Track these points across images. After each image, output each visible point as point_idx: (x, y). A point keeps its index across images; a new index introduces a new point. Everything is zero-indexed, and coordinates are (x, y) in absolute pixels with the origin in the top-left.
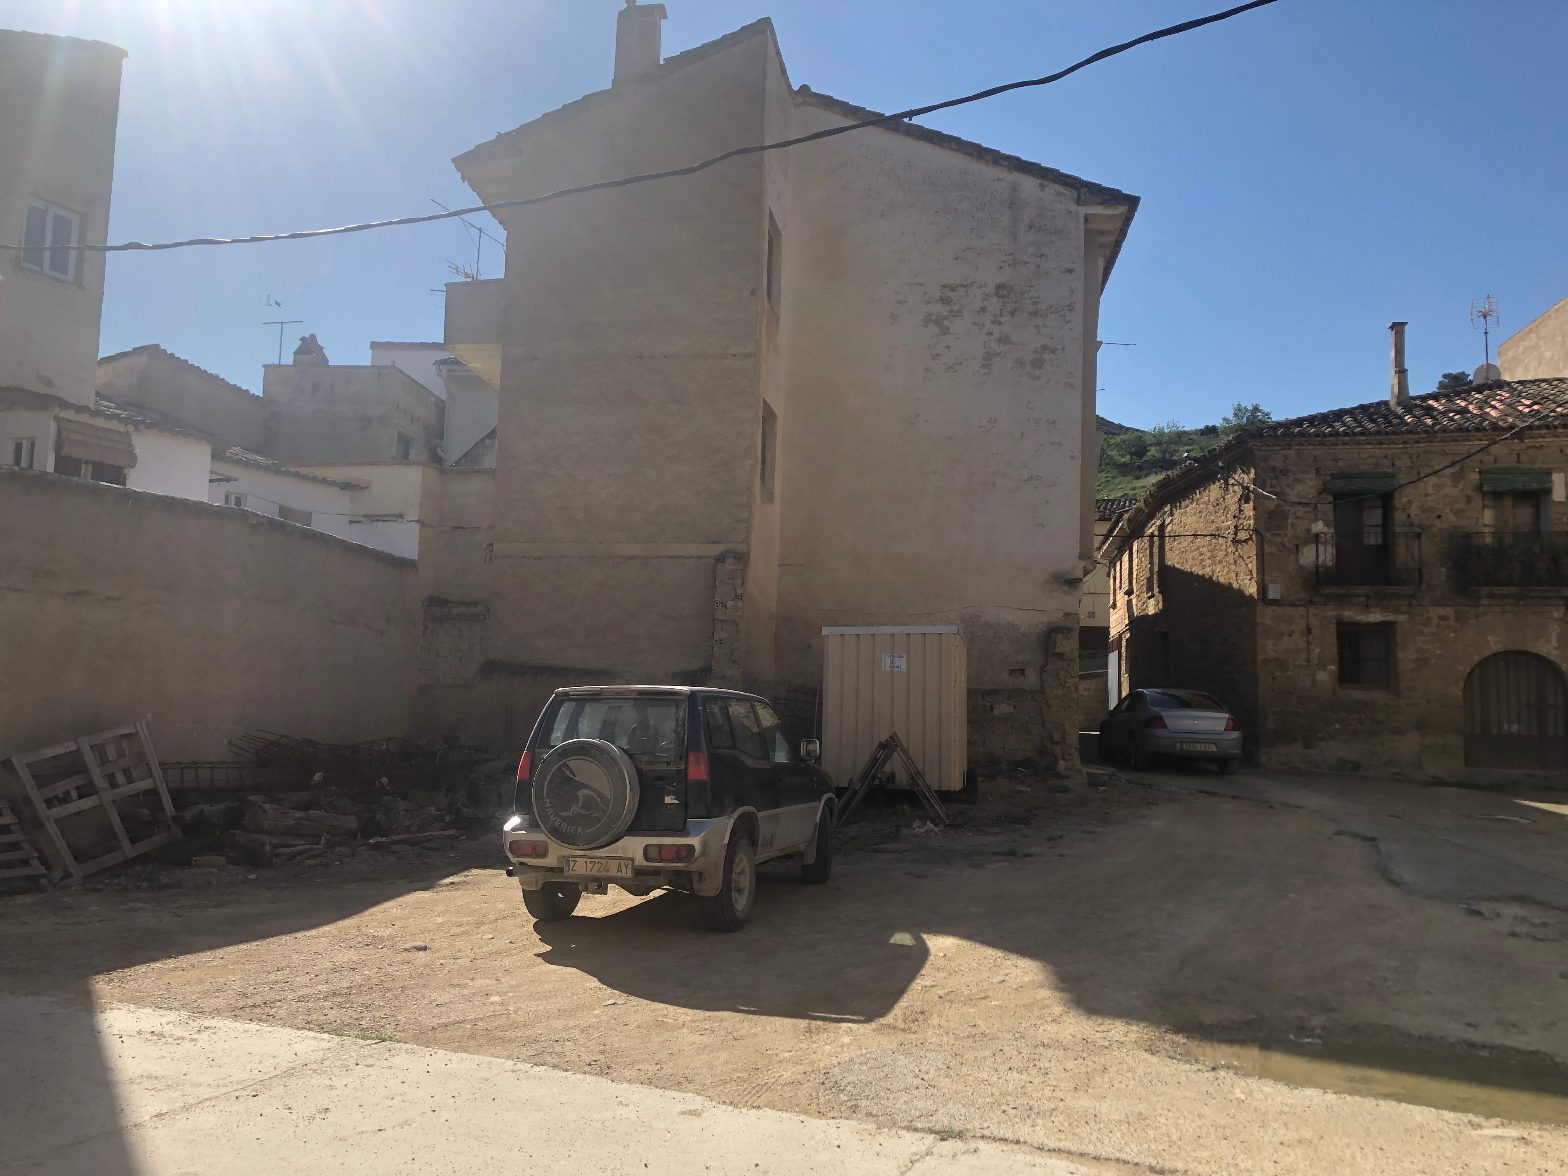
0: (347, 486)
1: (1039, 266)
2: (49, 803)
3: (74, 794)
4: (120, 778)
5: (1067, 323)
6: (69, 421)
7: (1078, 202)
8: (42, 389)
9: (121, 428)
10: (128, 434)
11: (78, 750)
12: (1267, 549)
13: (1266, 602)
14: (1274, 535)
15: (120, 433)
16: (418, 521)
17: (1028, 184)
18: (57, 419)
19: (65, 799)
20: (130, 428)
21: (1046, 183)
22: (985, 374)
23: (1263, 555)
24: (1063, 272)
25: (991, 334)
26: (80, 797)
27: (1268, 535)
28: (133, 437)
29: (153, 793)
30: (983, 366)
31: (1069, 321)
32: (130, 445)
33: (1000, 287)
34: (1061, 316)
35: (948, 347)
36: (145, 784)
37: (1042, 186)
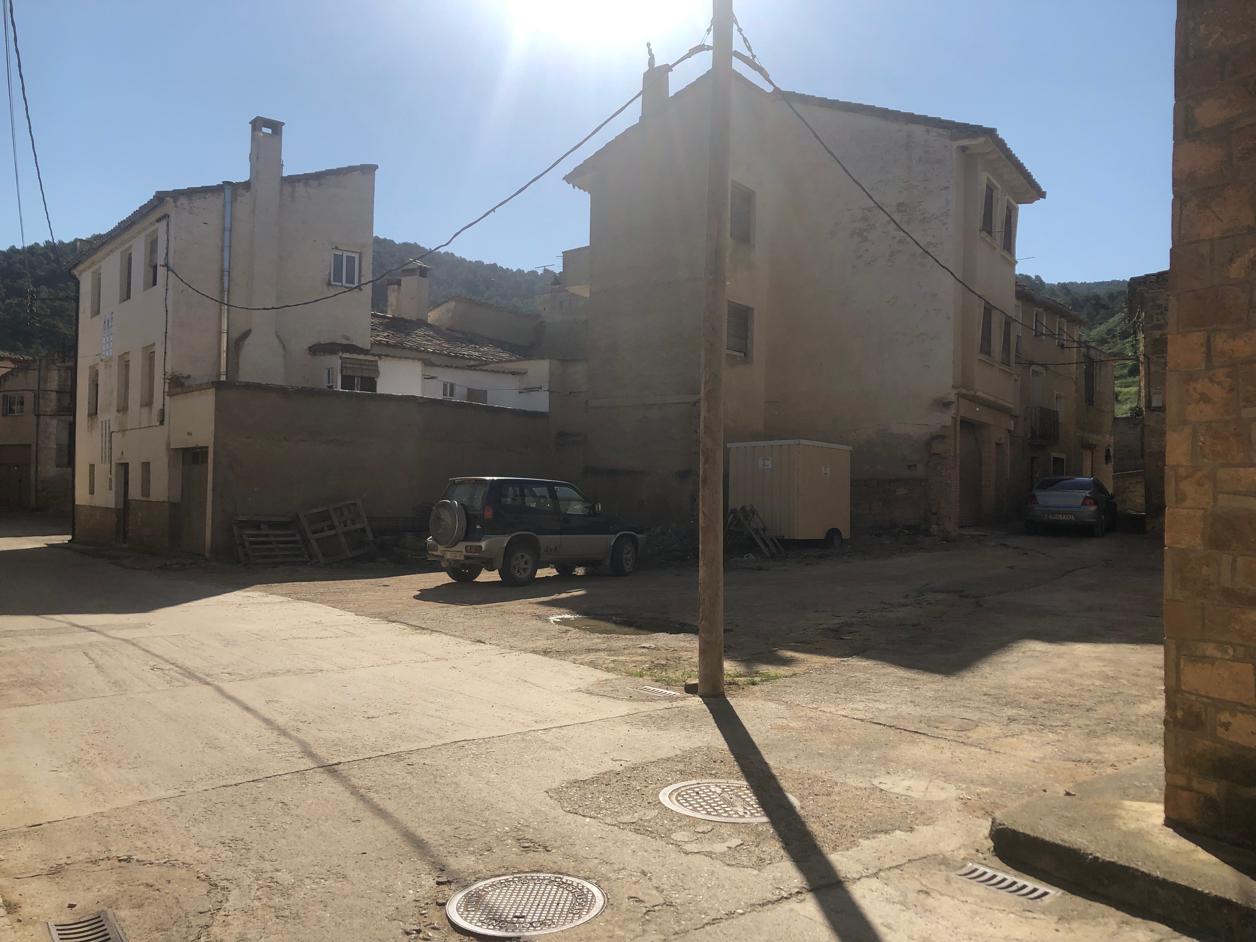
0: (514, 373)
1: (926, 188)
2: (315, 532)
3: (326, 528)
4: (349, 523)
5: (944, 225)
6: (347, 358)
7: (953, 138)
8: (345, 342)
9: (372, 358)
10: (376, 361)
11: (328, 510)
12: (1153, 369)
13: (1152, 409)
14: (1158, 357)
15: (372, 361)
16: (548, 391)
17: (918, 130)
18: (341, 358)
19: (322, 531)
20: (377, 358)
21: (930, 128)
22: (890, 266)
23: (1149, 373)
24: (941, 190)
25: (894, 238)
26: (329, 530)
27: (1154, 358)
28: (379, 362)
29: (363, 530)
30: (889, 261)
31: (946, 223)
32: (377, 366)
33: (900, 205)
34: (940, 220)
35: (867, 250)
36: (358, 526)
37: (928, 132)
